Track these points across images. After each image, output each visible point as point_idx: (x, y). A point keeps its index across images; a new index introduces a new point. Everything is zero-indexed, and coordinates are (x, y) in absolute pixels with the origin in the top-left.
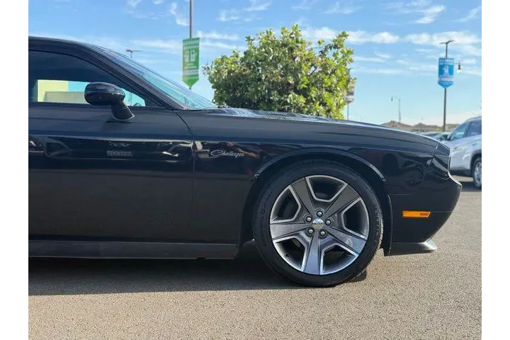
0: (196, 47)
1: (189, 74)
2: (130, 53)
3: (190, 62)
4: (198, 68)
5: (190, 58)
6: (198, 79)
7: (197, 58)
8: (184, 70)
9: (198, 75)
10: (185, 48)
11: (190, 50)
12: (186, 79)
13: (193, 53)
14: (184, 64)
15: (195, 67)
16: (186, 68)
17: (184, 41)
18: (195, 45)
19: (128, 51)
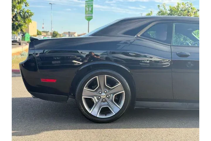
0: (92, 4)
1: (88, 16)
2: (51, 4)
3: (89, 11)
4: (92, 13)
5: (89, 9)
6: (92, 18)
7: (92, 9)
8: (86, 14)
9: (92, 16)
10: (86, 5)
11: (88, 5)
12: (86, 18)
13: (90, 7)
14: (86, 11)
15: (91, 13)
16: (87, 13)
17: (86, 1)
18: (92, 3)
19: (50, 4)
